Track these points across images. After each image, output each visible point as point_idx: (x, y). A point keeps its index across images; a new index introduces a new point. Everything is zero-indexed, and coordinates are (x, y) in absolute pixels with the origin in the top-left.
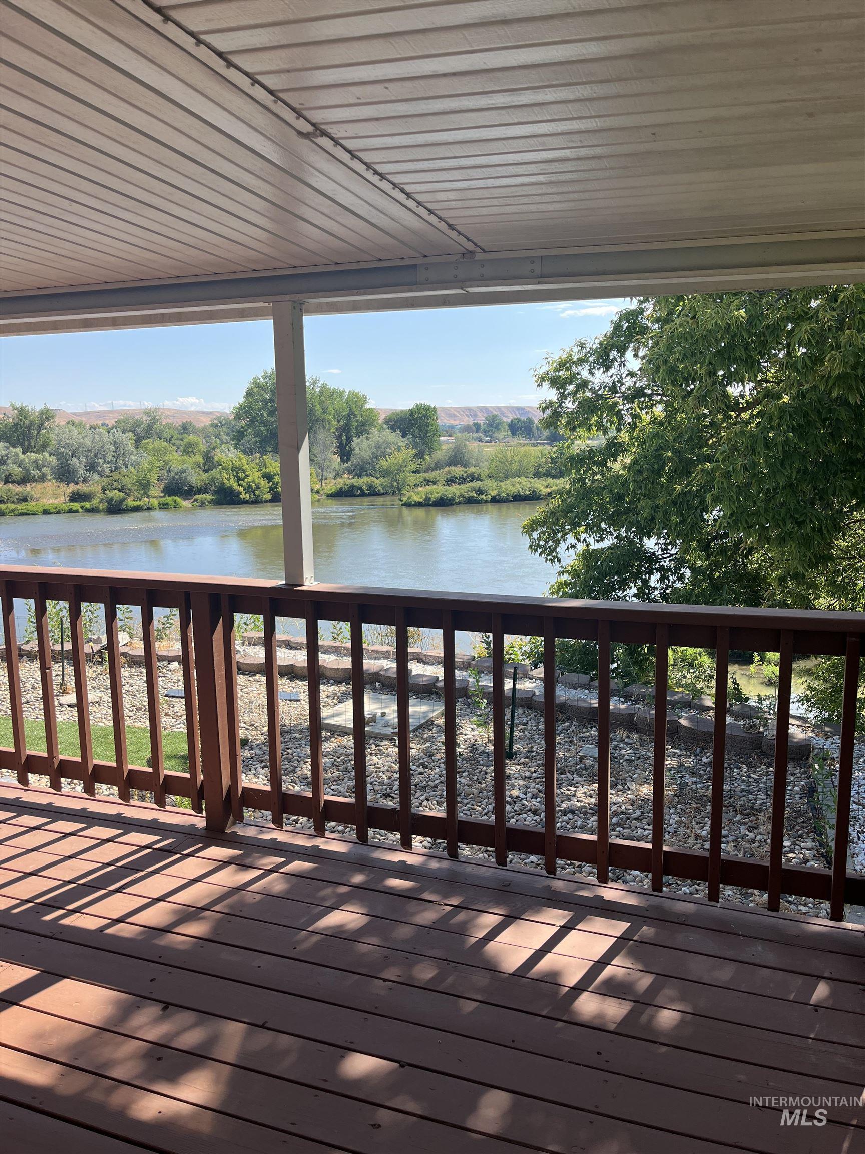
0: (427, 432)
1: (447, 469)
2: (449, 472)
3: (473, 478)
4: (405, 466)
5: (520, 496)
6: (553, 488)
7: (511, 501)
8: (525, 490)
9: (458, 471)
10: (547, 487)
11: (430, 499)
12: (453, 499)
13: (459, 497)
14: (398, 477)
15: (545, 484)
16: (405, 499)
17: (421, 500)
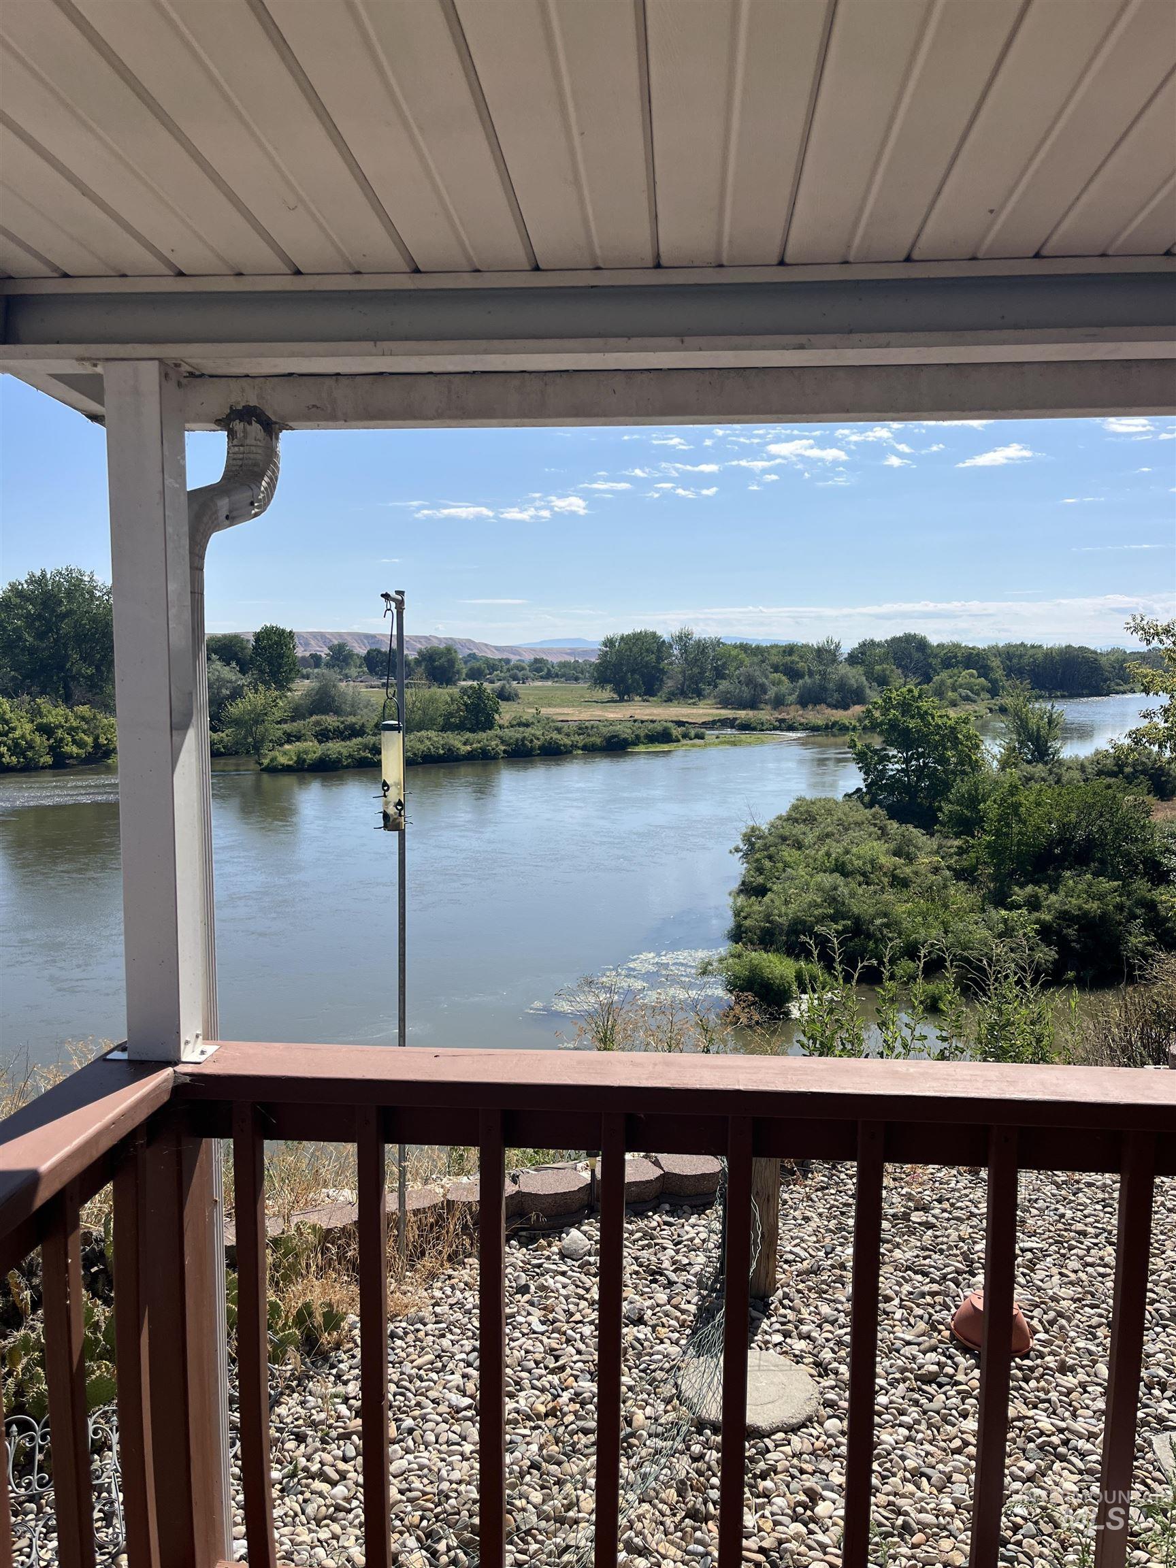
0: (280, 666)
1: (314, 718)
2: (318, 723)
3: (355, 732)
4: (266, 714)
5: (431, 756)
6: (474, 746)
7: (420, 763)
8: (438, 748)
9: (331, 721)
10: (465, 744)
11: (304, 760)
12: (339, 761)
13: (347, 757)
14: (254, 729)
15: (463, 739)
16: (266, 762)
17: (291, 763)
